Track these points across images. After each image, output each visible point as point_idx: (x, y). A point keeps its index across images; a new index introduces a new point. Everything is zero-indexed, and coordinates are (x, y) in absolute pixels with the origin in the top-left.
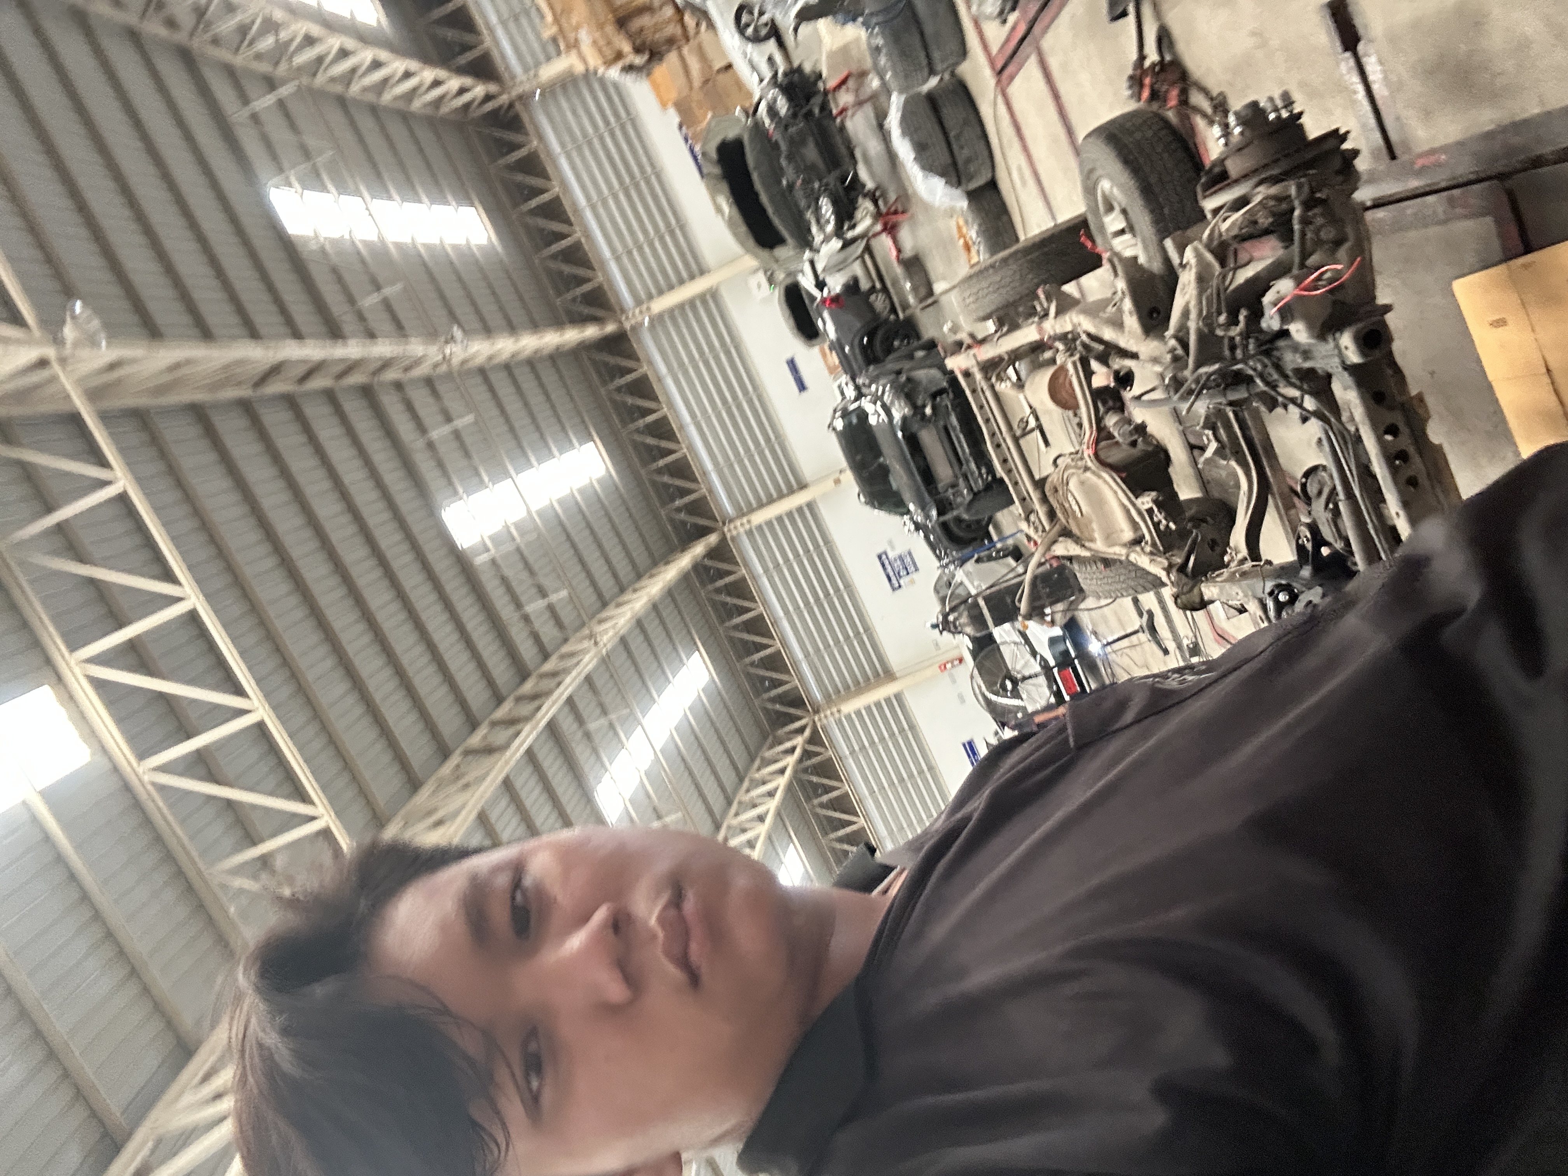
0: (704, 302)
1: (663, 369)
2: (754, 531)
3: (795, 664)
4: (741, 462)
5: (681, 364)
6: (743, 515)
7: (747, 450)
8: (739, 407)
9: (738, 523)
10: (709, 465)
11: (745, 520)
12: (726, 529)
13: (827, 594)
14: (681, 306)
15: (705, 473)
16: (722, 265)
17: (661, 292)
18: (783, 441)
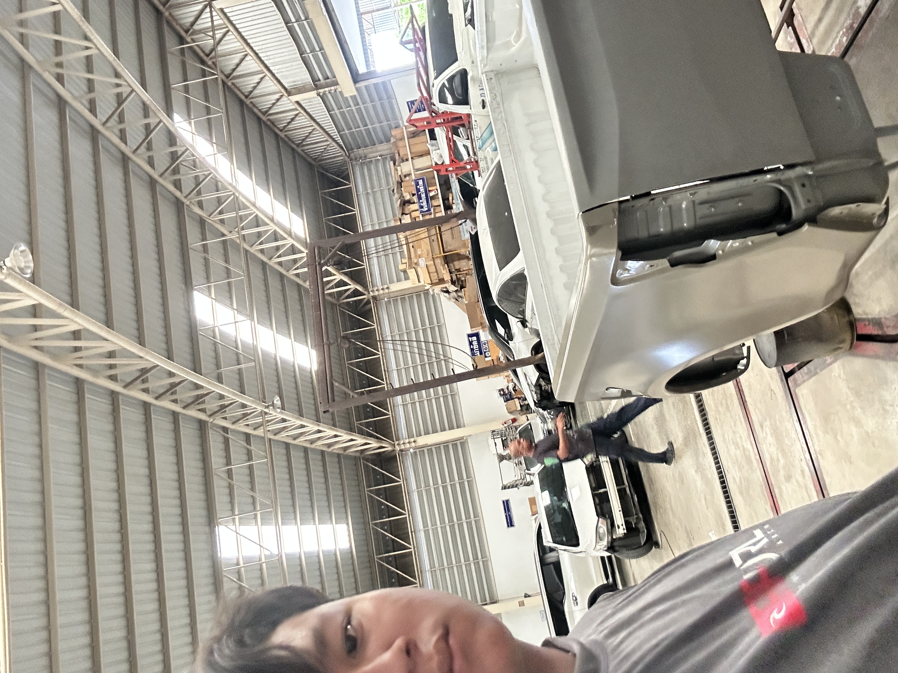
0: (455, 446)
1: (414, 486)
5: (427, 485)
7: (458, 561)
8: (460, 525)
10: (427, 566)
14: (437, 446)
16: (474, 424)
17: (427, 433)
18: (487, 561)
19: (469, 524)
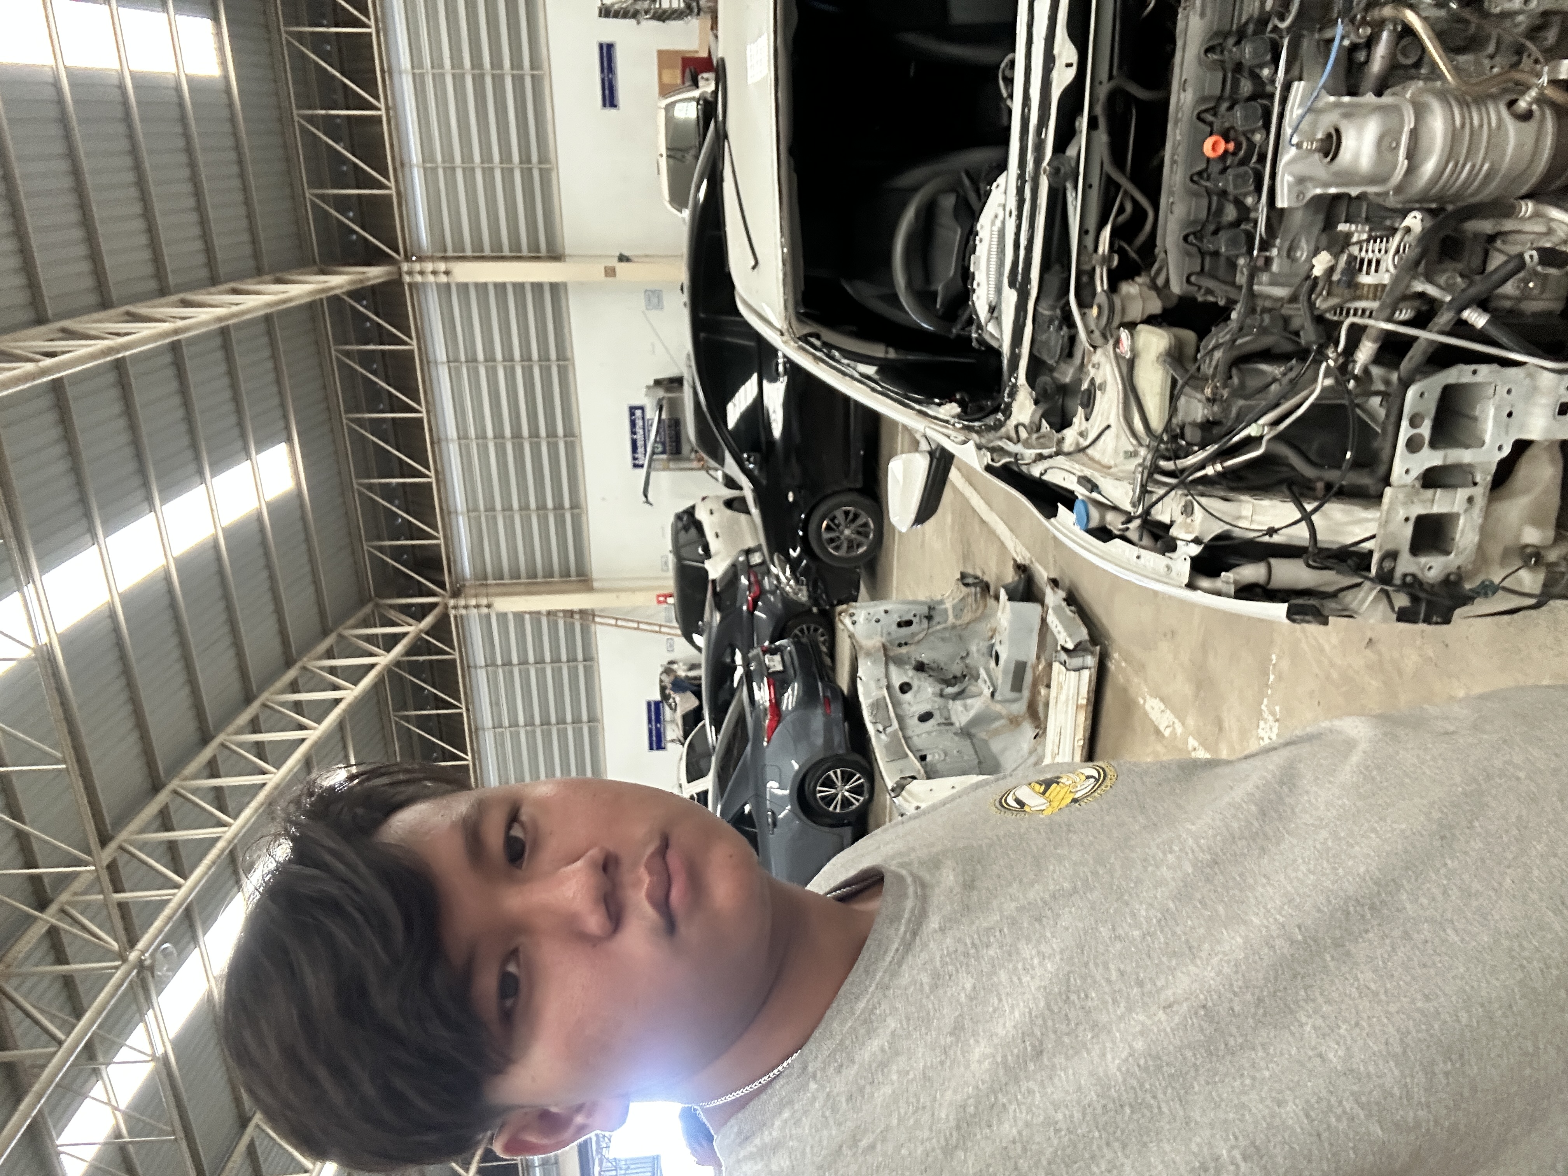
2: (454, 289)
3: (447, 513)
4: (469, 173)
6: (445, 259)
7: (487, 157)
8: (498, 81)
9: (429, 266)
10: (415, 155)
11: (442, 266)
12: (405, 267)
13: (534, 434)
15: (402, 165)
18: (549, 171)
19: (518, 81)
